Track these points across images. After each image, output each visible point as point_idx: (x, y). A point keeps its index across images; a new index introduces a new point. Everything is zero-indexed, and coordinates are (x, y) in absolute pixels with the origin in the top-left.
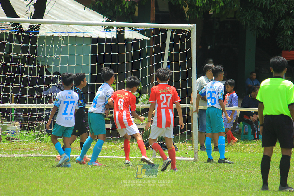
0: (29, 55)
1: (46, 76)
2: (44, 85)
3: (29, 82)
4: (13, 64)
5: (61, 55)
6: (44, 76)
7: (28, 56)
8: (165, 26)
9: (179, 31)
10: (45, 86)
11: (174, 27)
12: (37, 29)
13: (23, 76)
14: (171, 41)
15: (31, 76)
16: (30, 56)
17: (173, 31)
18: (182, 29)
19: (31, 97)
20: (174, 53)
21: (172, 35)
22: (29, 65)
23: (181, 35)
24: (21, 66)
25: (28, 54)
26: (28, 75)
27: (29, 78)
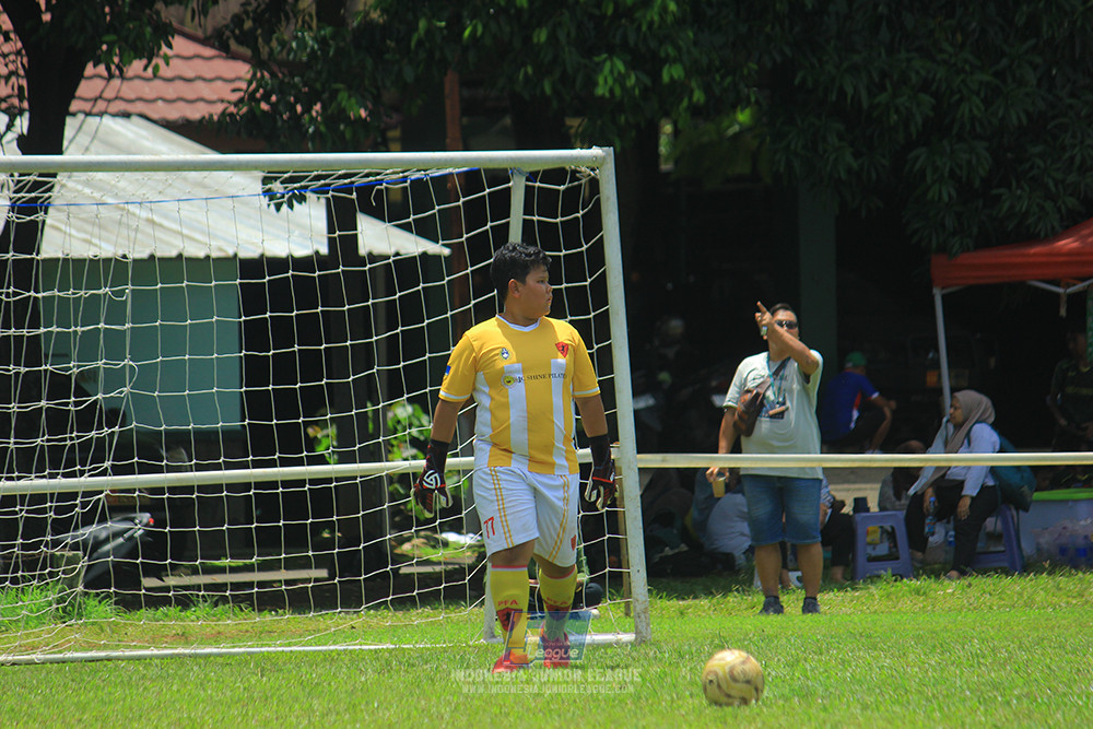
0: (10, 291)
1: (79, 367)
2: (73, 399)
5: (130, 286)
6: (71, 365)
7: (8, 295)
8: (503, 160)
9: (556, 174)
10: (77, 404)
11: (535, 160)
12: (33, 195)
14: (528, 210)
15: (23, 370)
16: (15, 294)
17: (532, 176)
18: (564, 169)
19: (27, 443)
21: (529, 190)
22: (13, 329)
23: (562, 188)
25: (8, 288)
26: (11, 367)
27: (17, 374)
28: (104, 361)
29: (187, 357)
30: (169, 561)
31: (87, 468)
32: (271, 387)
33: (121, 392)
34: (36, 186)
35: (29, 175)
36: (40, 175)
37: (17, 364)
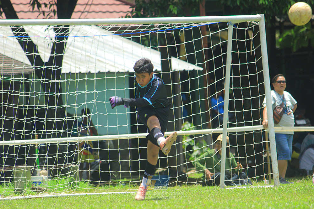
1: (78, 93)
2: (76, 104)
3: (56, 101)
4: (35, 80)
6: (75, 92)
7: (54, 68)
8: (225, 19)
9: (244, 24)
10: (77, 106)
11: (237, 19)
12: (62, 33)
13: (49, 95)
14: (234, 37)
15: (59, 94)
16: (56, 68)
19: (60, 119)
22: (56, 80)
23: (246, 29)
24: (46, 81)
25: (54, 66)
26: (55, 93)
27: (57, 95)
28: (87, 91)
29: (115, 89)
30: (109, 160)
31: (81, 128)
33: (93, 102)
34: (63, 30)
35: (61, 26)
36: (65, 26)
37: (57, 92)
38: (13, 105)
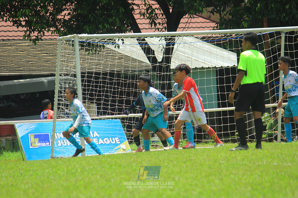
3: (166, 87)
4: (152, 73)
7: (164, 65)
8: (279, 29)
9: (292, 33)
11: (287, 29)
12: (169, 41)
13: (161, 83)
14: (286, 41)
15: (168, 82)
16: (166, 65)
17: (286, 33)
18: (294, 31)
20: (289, 51)
21: (286, 37)
22: (165, 73)
23: (294, 36)
24: (159, 74)
27: (166, 83)
29: (205, 78)
32: (225, 85)
34: (170, 39)
35: (168, 36)
36: (171, 37)
37: (166, 81)
38: (138, 90)
